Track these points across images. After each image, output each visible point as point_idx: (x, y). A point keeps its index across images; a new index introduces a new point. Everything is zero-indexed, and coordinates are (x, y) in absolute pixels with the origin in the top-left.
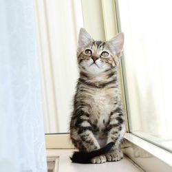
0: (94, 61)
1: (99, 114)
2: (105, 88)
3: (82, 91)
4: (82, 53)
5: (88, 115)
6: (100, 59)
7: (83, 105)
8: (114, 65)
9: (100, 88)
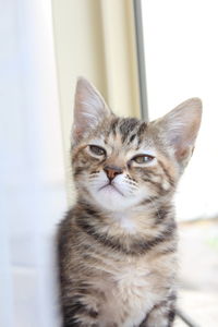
0: (111, 179)
1: (126, 314)
2: (147, 256)
3: (86, 257)
4: (81, 150)
5: (94, 315)
6: (126, 173)
7: (83, 291)
8: (166, 186)
9: (133, 254)
